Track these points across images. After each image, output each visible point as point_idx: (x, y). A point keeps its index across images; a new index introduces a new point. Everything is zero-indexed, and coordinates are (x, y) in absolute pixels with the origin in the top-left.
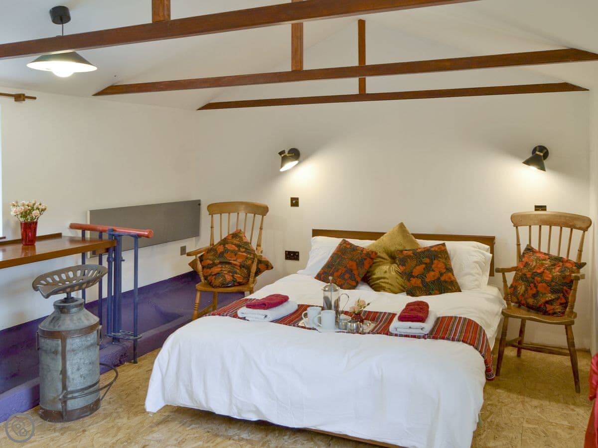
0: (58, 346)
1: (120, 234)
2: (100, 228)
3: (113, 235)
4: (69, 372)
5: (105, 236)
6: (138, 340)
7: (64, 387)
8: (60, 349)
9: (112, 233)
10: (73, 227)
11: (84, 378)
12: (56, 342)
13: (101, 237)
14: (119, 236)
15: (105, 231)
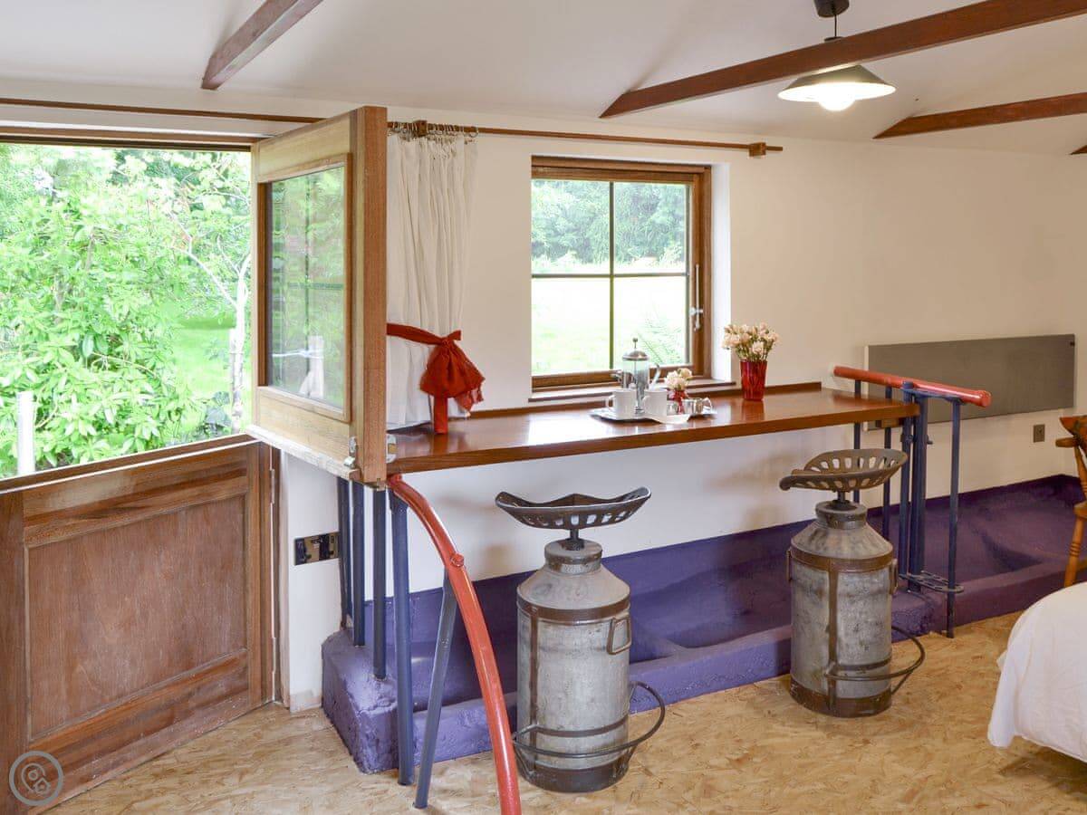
0: (824, 583)
1: (926, 394)
2: (889, 379)
3: (913, 394)
4: (841, 632)
5: (898, 396)
6: (957, 595)
7: (833, 656)
8: (827, 587)
9: (910, 390)
10: (840, 373)
11: (866, 648)
12: (820, 575)
13: (889, 395)
14: (924, 397)
15: (898, 386)
